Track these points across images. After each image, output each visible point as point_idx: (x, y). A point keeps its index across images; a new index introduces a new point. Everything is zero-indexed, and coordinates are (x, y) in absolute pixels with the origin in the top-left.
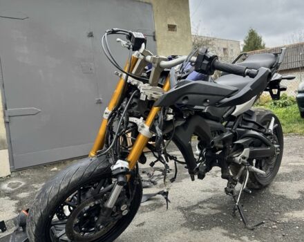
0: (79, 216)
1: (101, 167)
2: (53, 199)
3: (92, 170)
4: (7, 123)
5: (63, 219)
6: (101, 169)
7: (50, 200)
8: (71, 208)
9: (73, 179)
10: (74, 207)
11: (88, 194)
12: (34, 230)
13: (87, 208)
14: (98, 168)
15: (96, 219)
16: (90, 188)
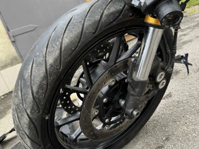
0: (97, 104)
1: (112, 9)
2: (40, 87)
3: (98, 17)
4: (13, 42)
5: (75, 112)
6: (112, 14)
7: (35, 89)
8: (82, 95)
9: (66, 41)
10: (85, 93)
11: (99, 70)
12: (29, 144)
13: (105, 89)
14: (106, 12)
15: (123, 102)
16: (99, 62)
